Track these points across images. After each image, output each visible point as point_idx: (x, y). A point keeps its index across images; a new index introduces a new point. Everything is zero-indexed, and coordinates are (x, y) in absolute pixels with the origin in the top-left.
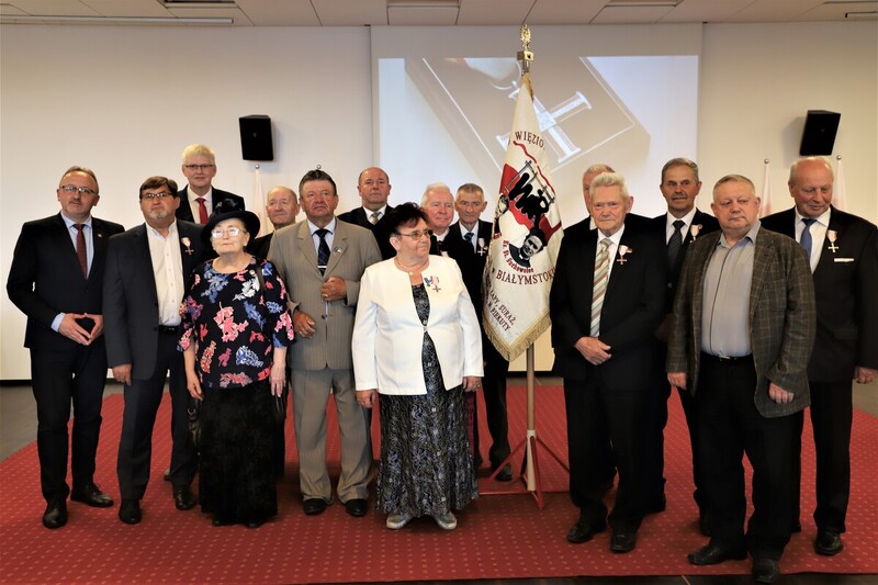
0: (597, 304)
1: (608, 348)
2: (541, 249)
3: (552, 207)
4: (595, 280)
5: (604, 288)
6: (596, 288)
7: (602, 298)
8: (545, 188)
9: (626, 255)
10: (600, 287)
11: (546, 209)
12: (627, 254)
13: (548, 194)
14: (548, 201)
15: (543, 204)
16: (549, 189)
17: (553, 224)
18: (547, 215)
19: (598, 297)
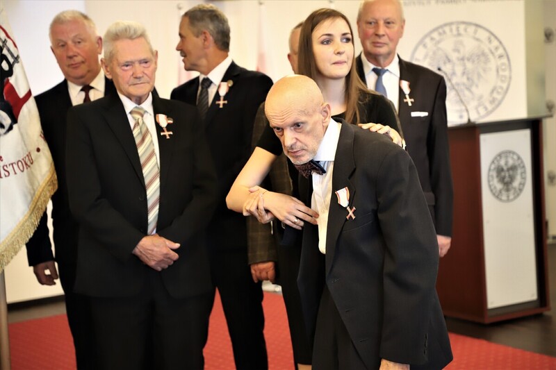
0: (153, 191)
1: (177, 245)
2: (11, 128)
3: (16, 68)
4: (142, 160)
5: (157, 170)
6: (145, 171)
7: (157, 183)
8: (4, 42)
9: (169, 127)
10: (151, 169)
11: (10, 73)
12: (169, 124)
13: (9, 50)
14: (11, 60)
15: (5, 66)
16: (9, 44)
17: (21, 93)
18: (12, 80)
19: (151, 182)
